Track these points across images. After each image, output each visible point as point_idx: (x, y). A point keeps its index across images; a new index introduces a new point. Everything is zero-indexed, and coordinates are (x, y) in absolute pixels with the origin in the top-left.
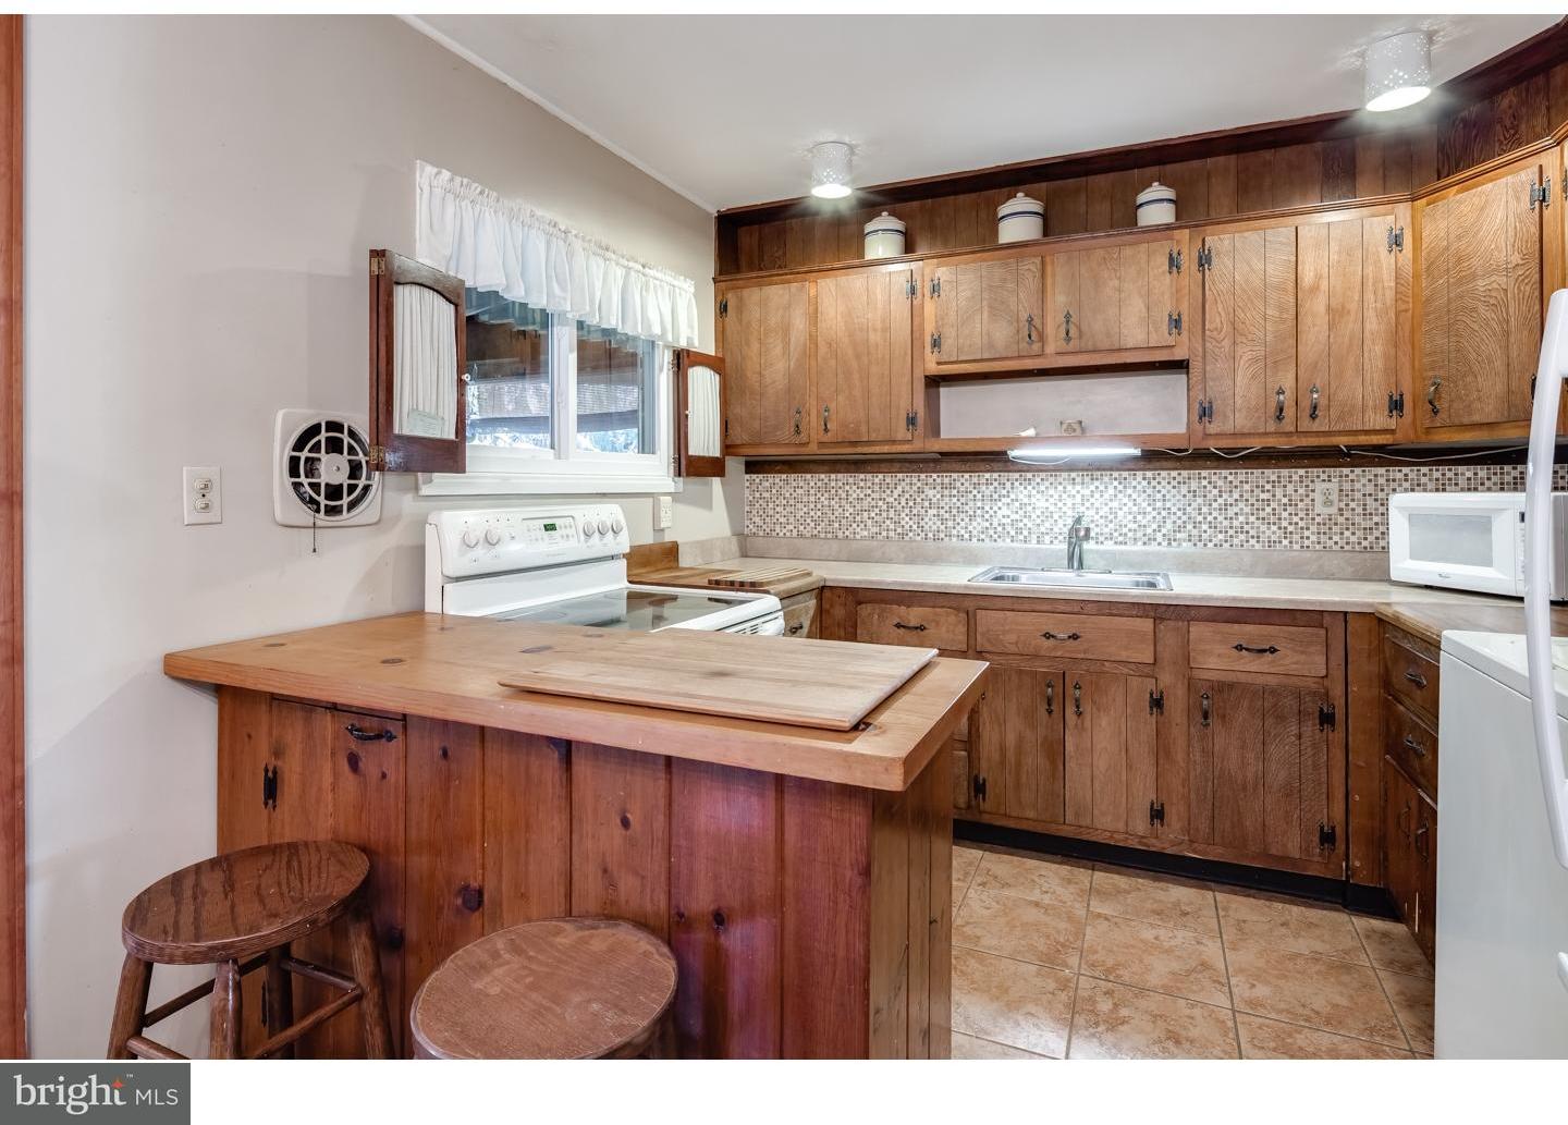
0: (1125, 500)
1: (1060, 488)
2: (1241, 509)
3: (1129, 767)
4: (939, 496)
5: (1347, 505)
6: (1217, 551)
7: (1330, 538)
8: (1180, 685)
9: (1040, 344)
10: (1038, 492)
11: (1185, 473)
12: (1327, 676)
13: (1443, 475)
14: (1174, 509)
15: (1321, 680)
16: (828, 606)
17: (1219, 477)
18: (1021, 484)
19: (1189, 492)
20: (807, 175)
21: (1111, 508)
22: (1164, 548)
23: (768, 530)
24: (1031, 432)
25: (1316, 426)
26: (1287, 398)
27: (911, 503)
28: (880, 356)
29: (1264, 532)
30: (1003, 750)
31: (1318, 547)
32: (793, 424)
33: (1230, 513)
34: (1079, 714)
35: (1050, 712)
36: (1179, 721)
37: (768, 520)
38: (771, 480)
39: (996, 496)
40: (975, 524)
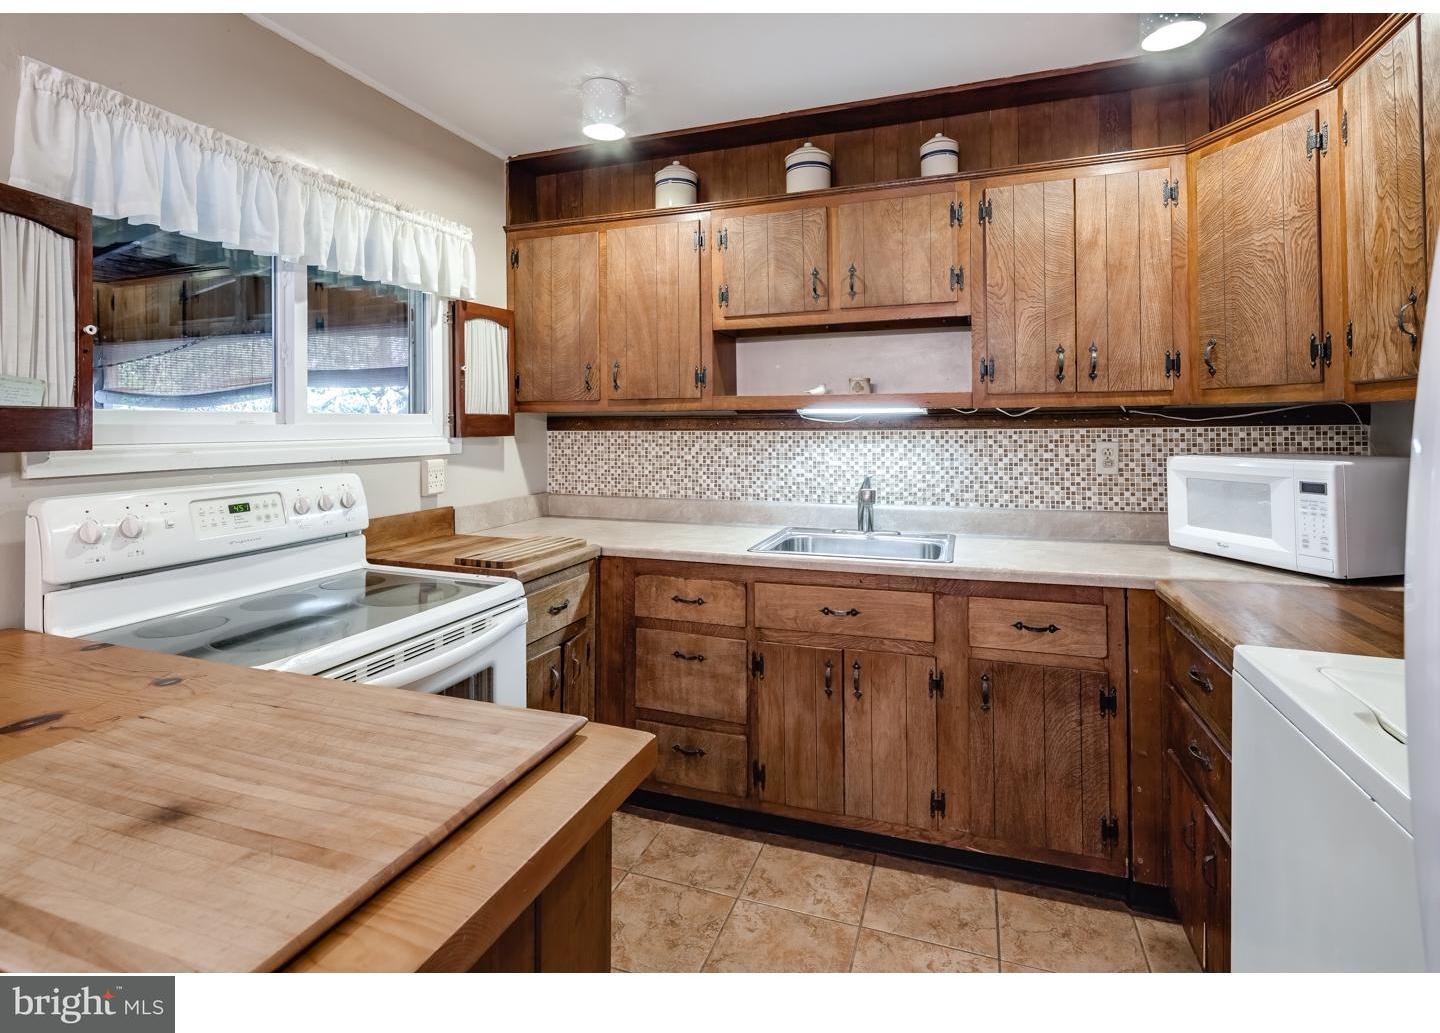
0: (915, 459)
1: (852, 446)
2: (1026, 469)
3: (909, 753)
4: (735, 454)
5: (1127, 465)
6: (1003, 511)
7: (1111, 499)
8: (960, 665)
9: (826, 299)
10: (831, 450)
11: (971, 432)
12: (1107, 657)
13: (1218, 435)
14: (961, 469)
15: (1100, 661)
16: (606, 577)
17: (1005, 436)
18: (814, 442)
19: (976, 451)
20: (577, 113)
21: (901, 467)
22: (952, 508)
23: (570, 489)
24: (819, 390)
25: (1095, 387)
26: (1067, 357)
27: (708, 462)
28: (669, 311)
29: (1047, 493)
30: (782, 734)
31: (1099, 508)
32: (583, 379)
33: (1015, 473)
34: (859, 696)
35: (829, 694)
36: (959, 705)
37: (570, 477)
38: (572, 437)
39: (790, 454)
40: (770, 483)
